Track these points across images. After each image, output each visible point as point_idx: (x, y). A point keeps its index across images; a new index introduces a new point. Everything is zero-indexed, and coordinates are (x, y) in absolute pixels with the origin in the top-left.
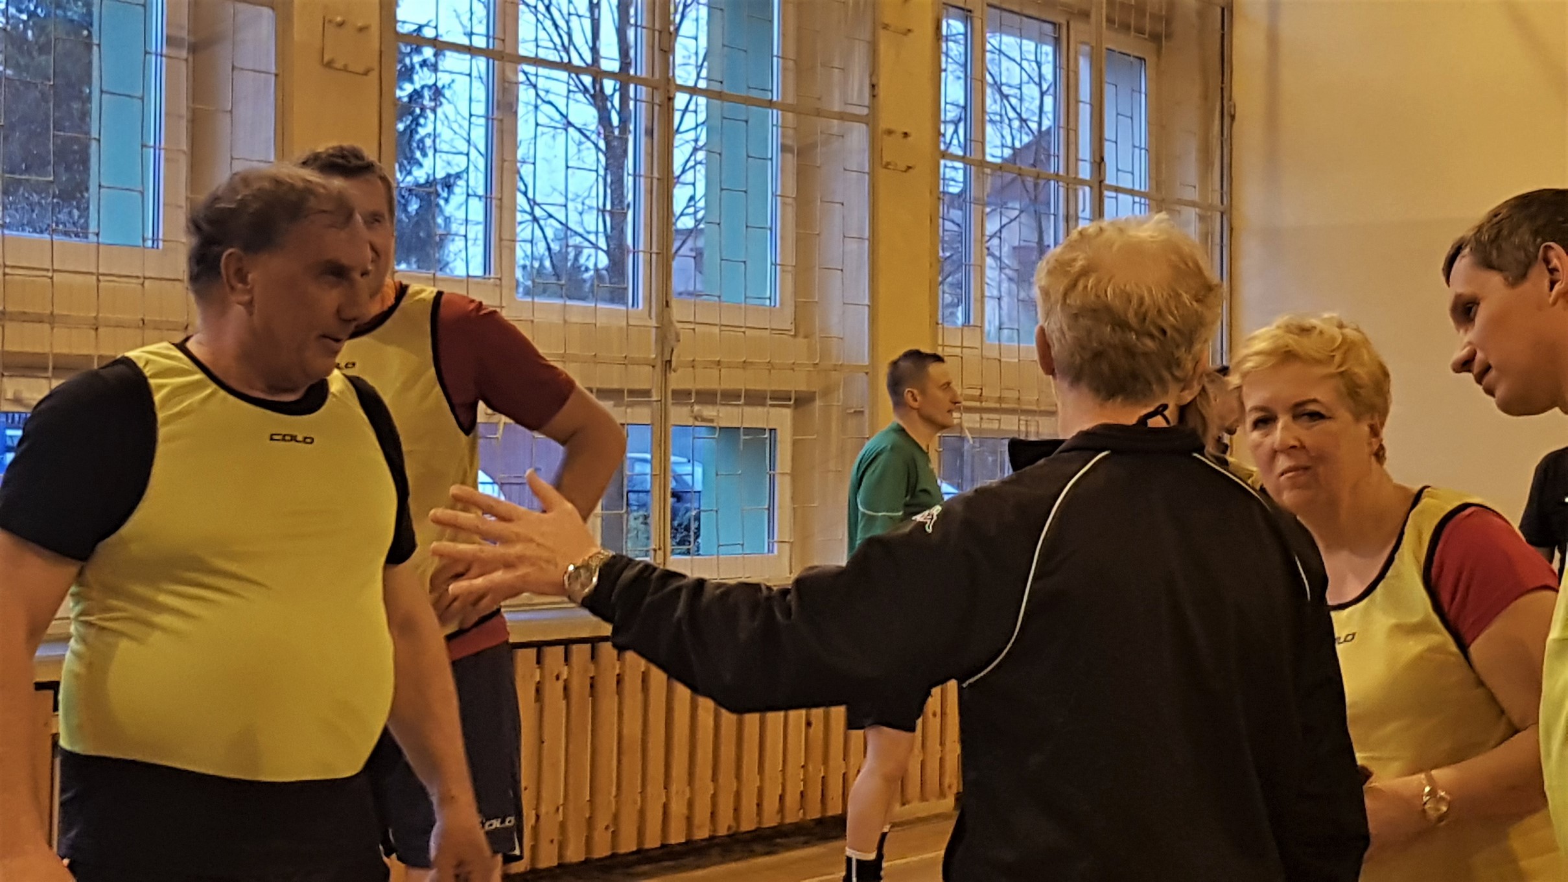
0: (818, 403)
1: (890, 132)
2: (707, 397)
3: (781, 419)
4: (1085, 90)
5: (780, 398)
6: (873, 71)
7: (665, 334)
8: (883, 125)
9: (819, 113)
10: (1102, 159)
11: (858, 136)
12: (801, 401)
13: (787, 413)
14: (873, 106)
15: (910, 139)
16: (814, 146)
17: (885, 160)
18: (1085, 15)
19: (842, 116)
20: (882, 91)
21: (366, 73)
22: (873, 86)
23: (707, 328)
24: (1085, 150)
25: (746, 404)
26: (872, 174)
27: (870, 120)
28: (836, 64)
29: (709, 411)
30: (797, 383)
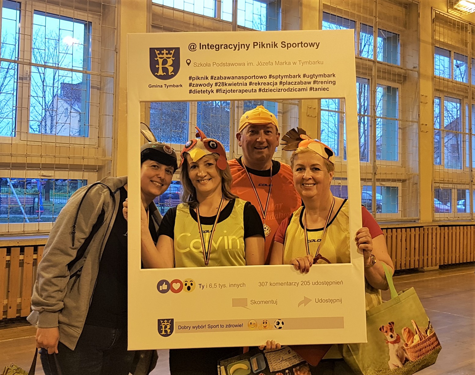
0: (407, 181)
1: (423, 124)
2: (384, 180)
3: (399, 185)
4: (467, 114)
5: (399, 180)
6: (419, 112)
7: (375, 167)
8: (421, 123)
9: (407, 121)
10: (471, 128)
11: (415, 126)
12: (404, 181)
13: (400, 183)
14: (419, 119)
15: (427, 125)
16: (406, 128)
17: (422, 130)
18: (467, 97)
19: (412, 122)
20: (421, 116)
21: (315, 117)
22: (418, 115)
23: (383, 166)
24: (467, 127)
25: (392, 182)
26: (419, 133)
27: (418, 122)
28: (411, 110)
29: (384, 183)
30: (403, 177)
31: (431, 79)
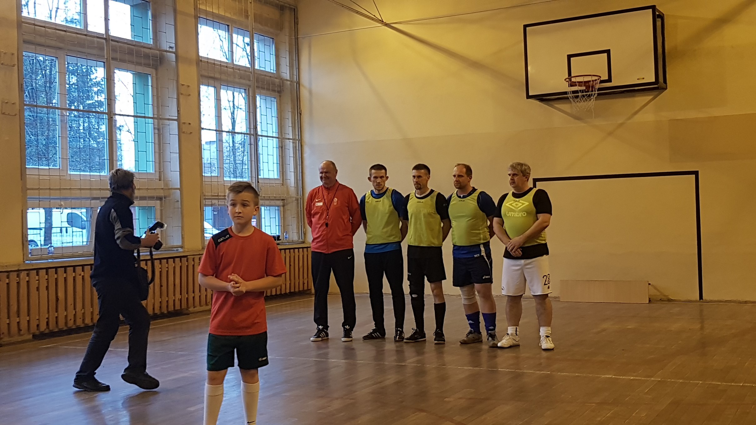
1: (184, 123)
6: (178, 106)
8: (182, 121)
9: (164, 119)
11: (174, 124)
12: (162, 198)
14: (179, 116)
15: (191, 125)
16: (163, 128)
19: (169, 119)
20: (182, 112)
21: (15, 115)
22: (178, 111)
26: (179, 135)
27: (178, 120)
31: (195, 64)
